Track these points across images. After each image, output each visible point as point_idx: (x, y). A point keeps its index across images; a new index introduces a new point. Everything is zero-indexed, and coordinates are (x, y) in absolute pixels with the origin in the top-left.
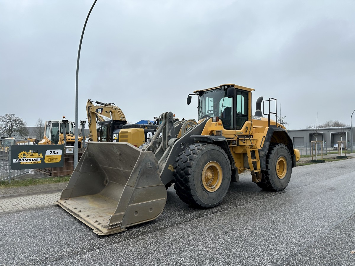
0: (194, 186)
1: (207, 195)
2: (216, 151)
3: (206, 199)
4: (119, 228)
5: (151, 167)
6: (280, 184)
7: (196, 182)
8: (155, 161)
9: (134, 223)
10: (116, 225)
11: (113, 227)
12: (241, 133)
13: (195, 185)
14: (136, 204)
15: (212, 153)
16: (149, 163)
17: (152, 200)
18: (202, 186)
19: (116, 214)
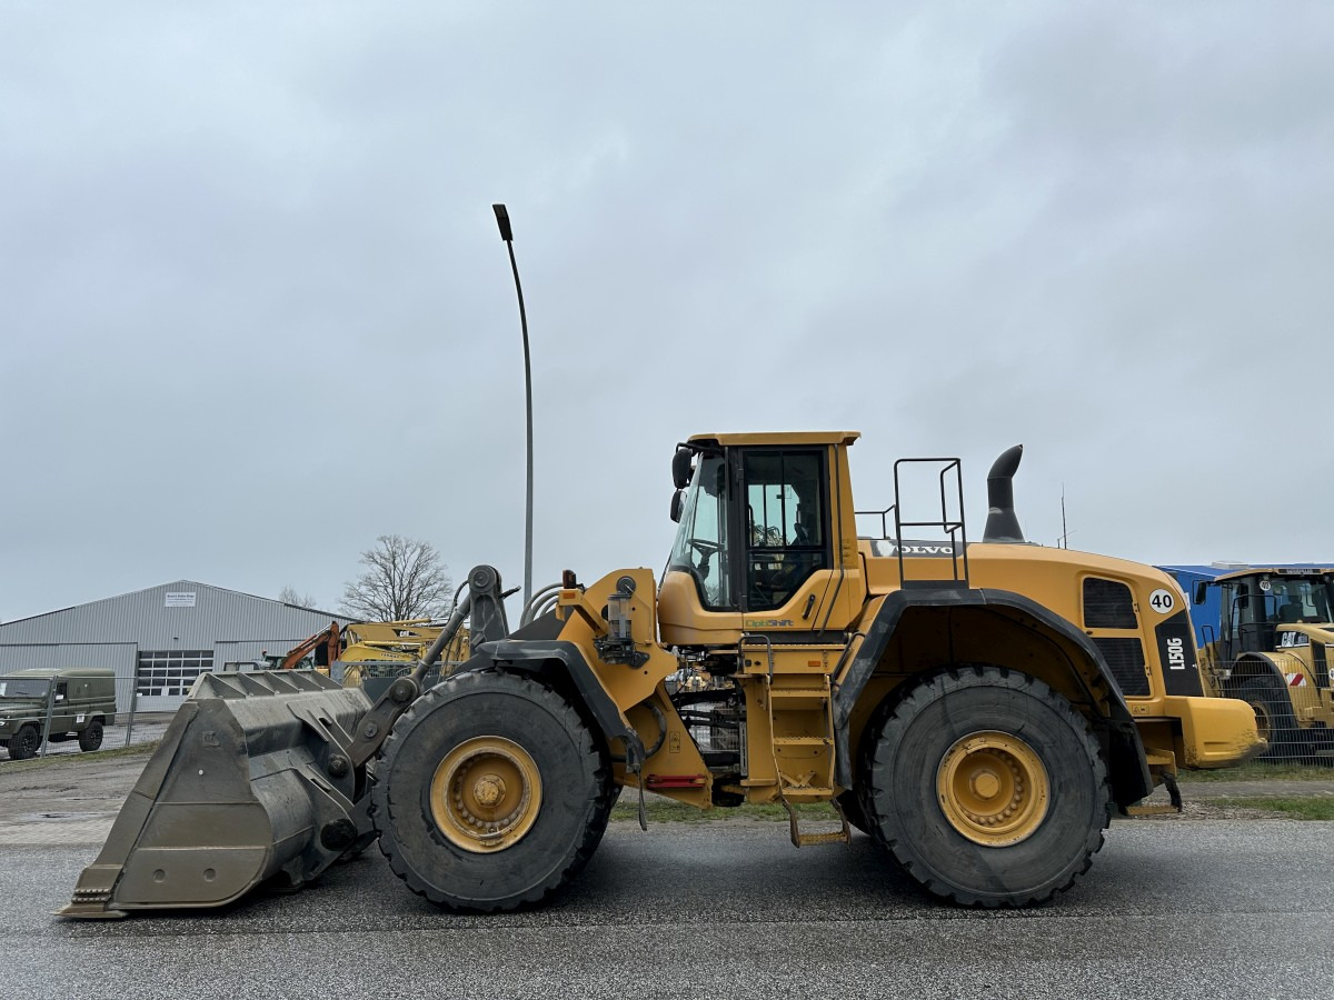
0: (393, 822)
1: (453, 861)
2: (507, 698)
3: (446, 876)
4: (102, 906)
5: (217, 744)
6: (975, 871)
7: (397, 810)
8: (231, 729)
9: (152, 903)
10: (96, 894)
11: (85, 899)
12: (775, 623)
13: (392, 818)
14: (163, 849)
15: (486, 705)
16: (212, 732)
17: (218, 845)
18: (431, 825)
19: (97, 867)
